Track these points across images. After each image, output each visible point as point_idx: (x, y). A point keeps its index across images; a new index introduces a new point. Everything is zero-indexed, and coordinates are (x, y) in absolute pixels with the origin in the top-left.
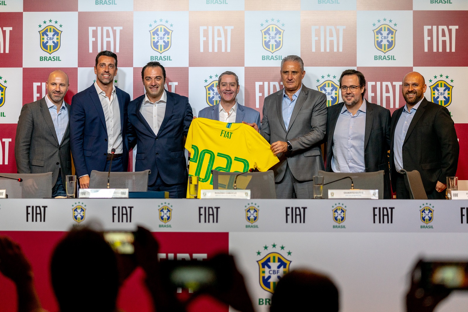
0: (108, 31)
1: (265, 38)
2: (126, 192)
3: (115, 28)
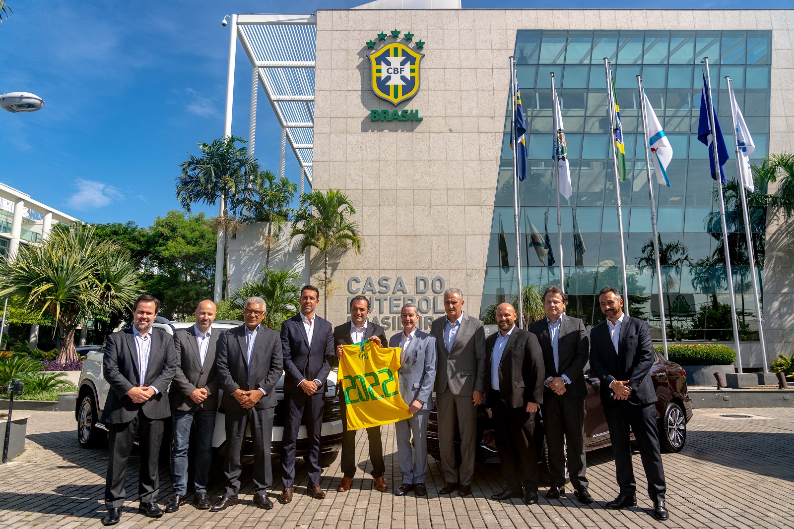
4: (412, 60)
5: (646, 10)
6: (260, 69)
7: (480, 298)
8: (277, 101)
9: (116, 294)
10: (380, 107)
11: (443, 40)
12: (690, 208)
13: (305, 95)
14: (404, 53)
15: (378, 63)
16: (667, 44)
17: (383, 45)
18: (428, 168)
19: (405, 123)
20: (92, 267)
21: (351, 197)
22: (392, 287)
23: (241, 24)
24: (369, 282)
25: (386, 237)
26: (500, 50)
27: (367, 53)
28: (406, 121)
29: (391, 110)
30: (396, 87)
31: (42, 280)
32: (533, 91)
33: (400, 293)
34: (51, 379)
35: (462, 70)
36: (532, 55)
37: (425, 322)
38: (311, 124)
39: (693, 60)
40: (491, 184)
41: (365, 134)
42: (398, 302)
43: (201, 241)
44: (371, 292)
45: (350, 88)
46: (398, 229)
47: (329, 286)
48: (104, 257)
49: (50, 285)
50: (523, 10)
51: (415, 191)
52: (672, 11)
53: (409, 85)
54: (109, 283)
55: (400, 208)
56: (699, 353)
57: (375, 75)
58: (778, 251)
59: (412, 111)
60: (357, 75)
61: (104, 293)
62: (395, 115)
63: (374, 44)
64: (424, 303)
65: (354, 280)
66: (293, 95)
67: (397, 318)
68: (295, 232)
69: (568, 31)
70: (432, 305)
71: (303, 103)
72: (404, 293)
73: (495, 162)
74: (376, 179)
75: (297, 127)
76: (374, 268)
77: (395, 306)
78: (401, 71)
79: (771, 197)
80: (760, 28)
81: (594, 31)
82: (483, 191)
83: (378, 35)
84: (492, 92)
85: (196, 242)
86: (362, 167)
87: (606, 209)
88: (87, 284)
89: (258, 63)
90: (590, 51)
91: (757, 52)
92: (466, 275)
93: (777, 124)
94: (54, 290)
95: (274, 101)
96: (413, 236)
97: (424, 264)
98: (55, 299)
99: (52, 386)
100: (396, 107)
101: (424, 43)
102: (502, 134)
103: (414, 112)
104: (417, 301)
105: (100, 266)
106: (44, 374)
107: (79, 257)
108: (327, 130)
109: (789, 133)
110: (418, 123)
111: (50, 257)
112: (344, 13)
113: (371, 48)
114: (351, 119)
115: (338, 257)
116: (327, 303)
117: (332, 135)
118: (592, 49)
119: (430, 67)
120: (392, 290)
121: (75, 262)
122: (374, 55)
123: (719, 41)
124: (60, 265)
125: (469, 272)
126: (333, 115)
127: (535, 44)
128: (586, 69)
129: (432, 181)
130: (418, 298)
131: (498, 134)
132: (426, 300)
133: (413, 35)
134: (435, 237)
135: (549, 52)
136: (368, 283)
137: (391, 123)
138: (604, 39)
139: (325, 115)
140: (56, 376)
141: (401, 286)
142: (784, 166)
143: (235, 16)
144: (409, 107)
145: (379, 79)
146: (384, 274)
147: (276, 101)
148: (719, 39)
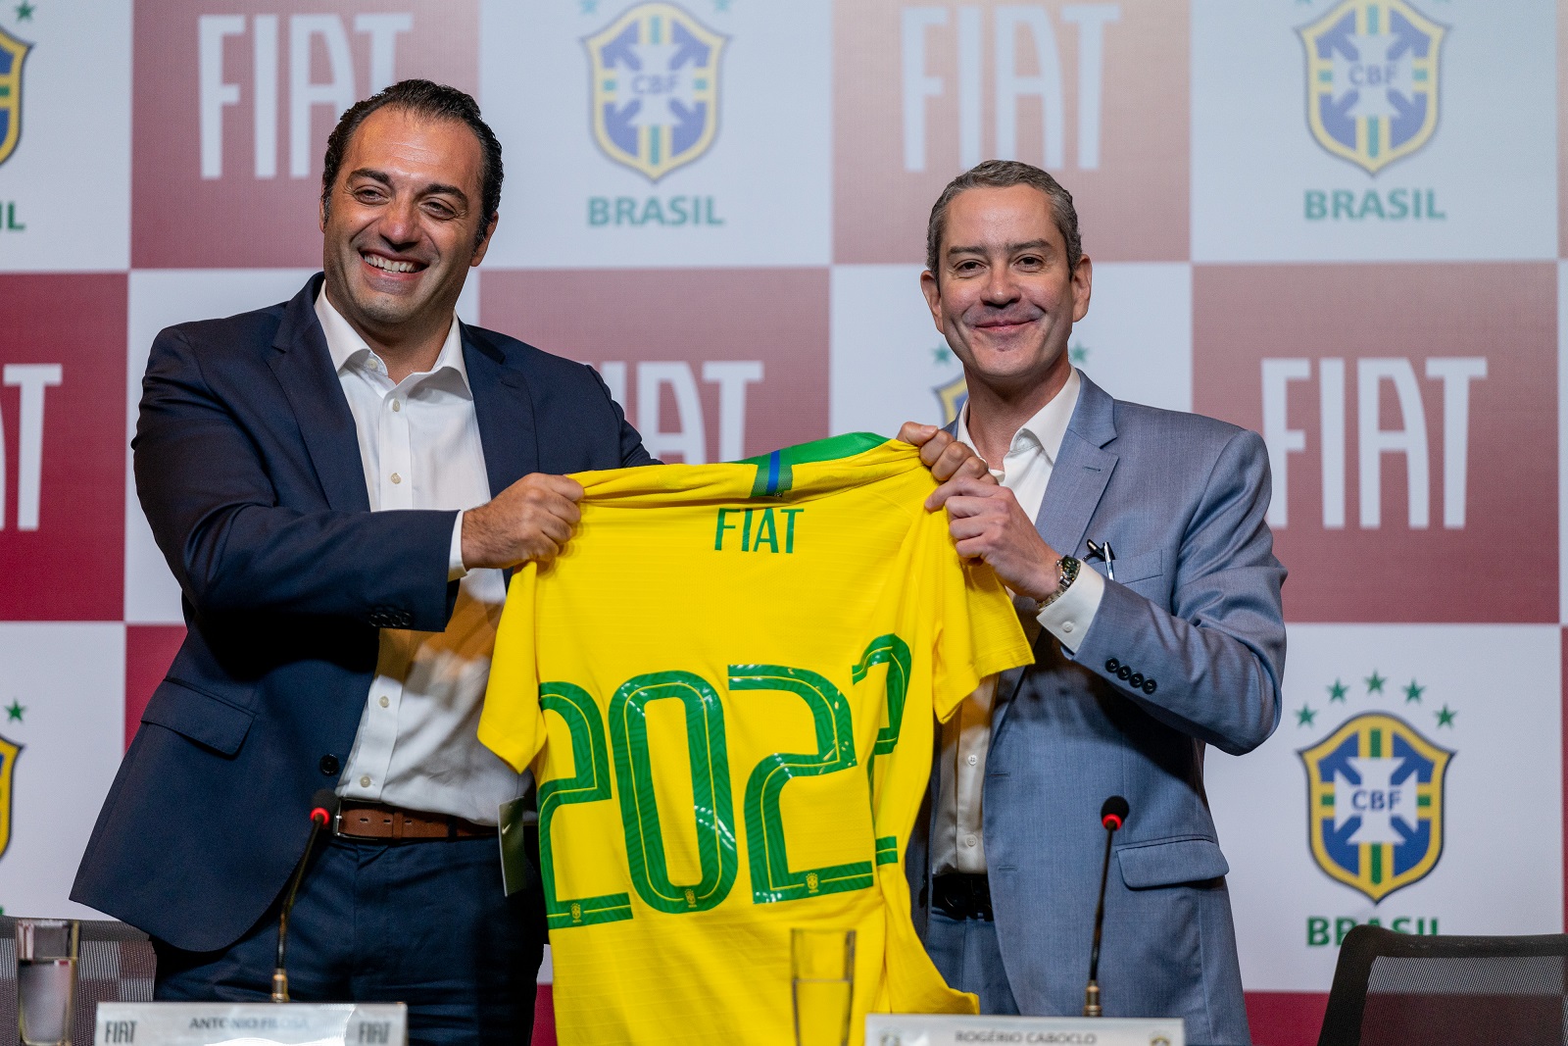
0: (318, 42)
1: (1326, 77)
2: (387, 1025)
3: (363, 23)
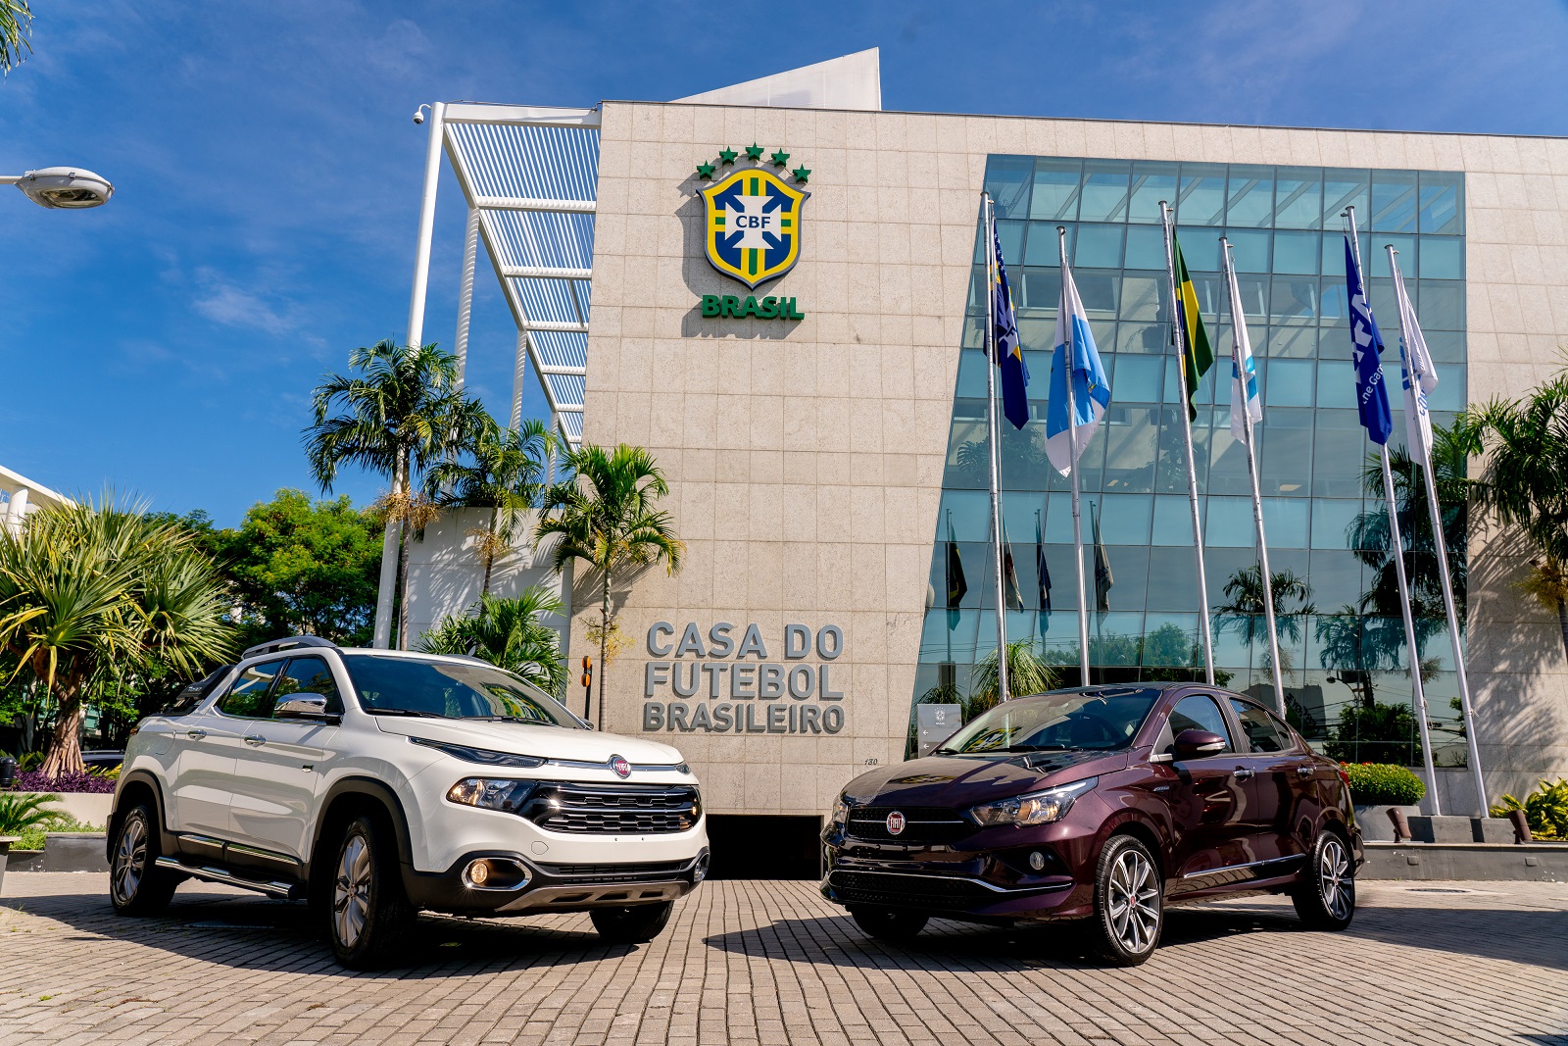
4: (786, 204)
5: (1230, 126)
6: (482, 211)
7: (913, 671)
8: (514, 277)
9: (178, 635)
10: (722, 291)
11: (845, 167)
12: (1321, 501)
13: (569, 267)
14: (771, 189)
15: (720, 206)
16: (1271, 194)
17: (728, 173)
18: (814, 411)
19: (769, 322)
20: (128, 578)
21: (660, 463)
22: (737, 645)
23: (451, 121)
24: (691, 633)
25: (727, 543)
26: (955, 190)
27: (698, 185)
28: (771, 318)
29: (742, 296)
30: (753, 253)
31: (23, 601)
32: (1018, 269)
33: (754, 657)
34: (28, 806)
35: (881, 226)
36: (1014, 203)
37: (801, 717)
38: (576, 325)
39: (1319, 223)
40: (936, 445)
41: (690, 341)
42: (749, 675)
43: (343, 554)
44: (694, 654)
45: (662, 252)
46: (752, 529)
47: (610, 640)
48: (156, 558)
49: (41, 611)
50: (999, 117)
51: (787, 455)
52: (1279, 130)
53: (779, 250)
54: (164, 613)
55: (756, 486)
56: (1352, 780)
57: (713, 229)
58: (1486, 588)
59: (784, 299)
60: (677, 227)
61: (151, 633)
62: (751, 306)
63: (713, 169)
64: (801, 678)
65: (660, 629)
66: (545, 266)
67: (745, 708)
68: (546, 528)
69: (1084, 159)
70: (817, 682)
71: (564, 284)
72: (760, 657)
73: (945, 403)
74: (710, 429)
75: (548, 331)
76: (701, 605)
77: (742, 684)
78: (763, 222)
79: (1474, 483)
80: (1443, 168)
81: (1133, 161)
82: (920, 459)
83: (721, 154)
84: (939, 268)
85: (332, 556)
86: (682, 405)
87: (1158, 499)
88: (117, 612)
89: (479, 199)
90: (1126, 199)
91: (1439, 213)
92: (885, 623)
93: (1479, 346)
94: (47, 621)
95: (506, 276)
96: (781, 544)
97: (802, 600)
98: (47, 641)
99: (30, 820)
100: (752, 290)
101: (809, 172)
102: (959, 350)
103: (788, 301)
104: (787, 673)
105: (146, 578)
106: (11, 798)
107: (104, 557)
108: (616, 331)
109: (1504, 365)
110: (795, 322)
111: (45, 553)
112: (654, 110)
113: (706, 178)
114: (663, 310)
115: (629, 579)
116: (605, 674)
117: (624, 341)
118: (1129, 196)
119: (819, 217)
120: (736, 649)
121: (95, 567)
122: (711, 192)
123: (1367, 191)
124: (65, 571)
125: (891, 617)
126: (628, 301)
127: (1020, 185)
128: (1119, 231)
129: (820, 435)
130: (788, 667)
131: (950, 349)
132: (805, 672)
133: (788, 156)
134: (825, 545)
135: (1048, 199)
136: (689, 634)
137: (743, 321)
138: (1152, 179)
139: (612, 302)
140: (40, 800)
141: (755, 642)
142: (1498, 425)
143: (440, 106)
144: (777, 292)
145: (720, 236)
146: (721, 619)
147: (510, 276)
148: (1367, 185)
